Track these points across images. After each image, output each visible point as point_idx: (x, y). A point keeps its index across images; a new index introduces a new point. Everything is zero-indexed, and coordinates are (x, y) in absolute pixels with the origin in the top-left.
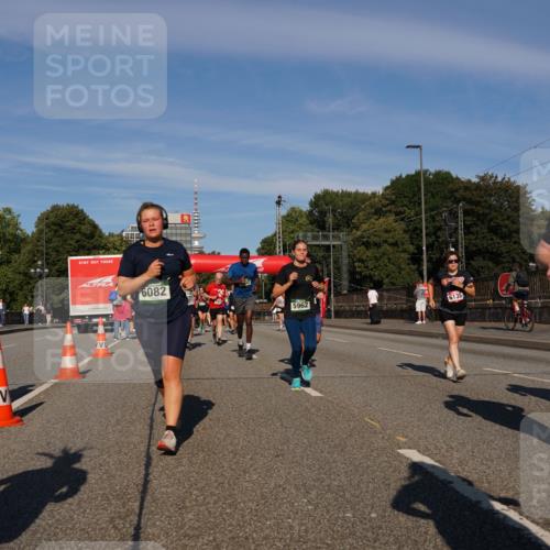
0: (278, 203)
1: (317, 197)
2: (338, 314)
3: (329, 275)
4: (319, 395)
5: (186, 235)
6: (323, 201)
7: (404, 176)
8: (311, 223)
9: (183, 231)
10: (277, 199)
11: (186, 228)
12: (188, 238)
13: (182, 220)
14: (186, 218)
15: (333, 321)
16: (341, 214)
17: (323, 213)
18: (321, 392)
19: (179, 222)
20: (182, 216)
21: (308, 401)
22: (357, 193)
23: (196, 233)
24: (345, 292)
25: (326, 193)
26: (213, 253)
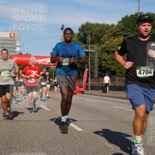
0: (62, 29)
1: (83, 26)
2: (93, 88)
3: (88, 67)
4: (82, 130)
5: (12, 44)
6: (86, 28)
7: (129, 16)
8: (79, 40)
9: (11, 42)
10: (61, 27)
11: (12, 41)
12: (14, 46)
13: (10, 36)
14: (12, 35)
15: (90, 91)
16: (95, 36)
17: (85, 35)
18: (82, 128)
19: (9, 37)
20: (10, 34)
21: (76, 133)
22: (104, 25)
23: (18, 44)
24: (96, 76)
25: (88, 24)
26: (27, 54)
